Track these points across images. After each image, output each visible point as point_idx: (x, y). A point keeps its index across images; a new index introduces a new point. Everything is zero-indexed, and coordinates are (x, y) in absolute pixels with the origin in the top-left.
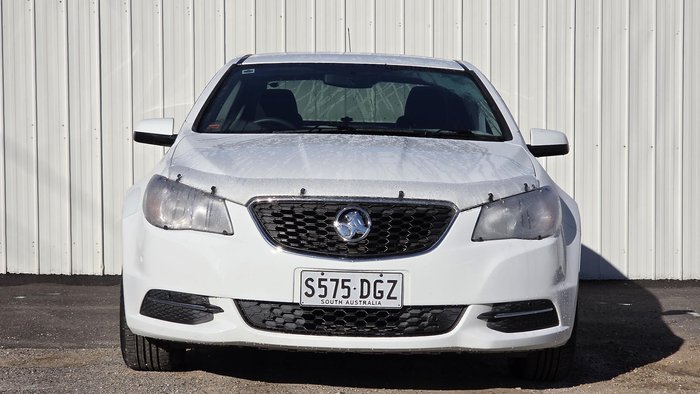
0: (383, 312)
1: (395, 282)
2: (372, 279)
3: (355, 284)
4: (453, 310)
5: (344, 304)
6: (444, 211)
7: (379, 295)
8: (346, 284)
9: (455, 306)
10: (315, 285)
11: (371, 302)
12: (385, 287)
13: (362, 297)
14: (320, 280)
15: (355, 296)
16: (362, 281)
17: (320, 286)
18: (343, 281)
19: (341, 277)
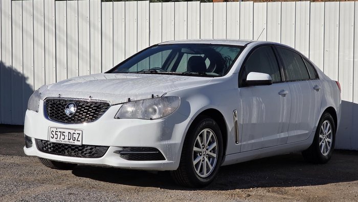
0: (77, 147)
1: (79, 134)
2: (72, 132)
3: (66, 134)
4: (104, 148)
5: (63, 142)
6: (106, 105)
7: (74, 139)
8: (64, 134)
9: (105, 146)
10: (54, 133)
11: (71, 142)
12: (76, 136)
13: (69, 139)
14: (56, 132)
15: (67, 138)
16: (69, 133)
17: (56, 134)
18: (63, 132)
19: (62, 130)
